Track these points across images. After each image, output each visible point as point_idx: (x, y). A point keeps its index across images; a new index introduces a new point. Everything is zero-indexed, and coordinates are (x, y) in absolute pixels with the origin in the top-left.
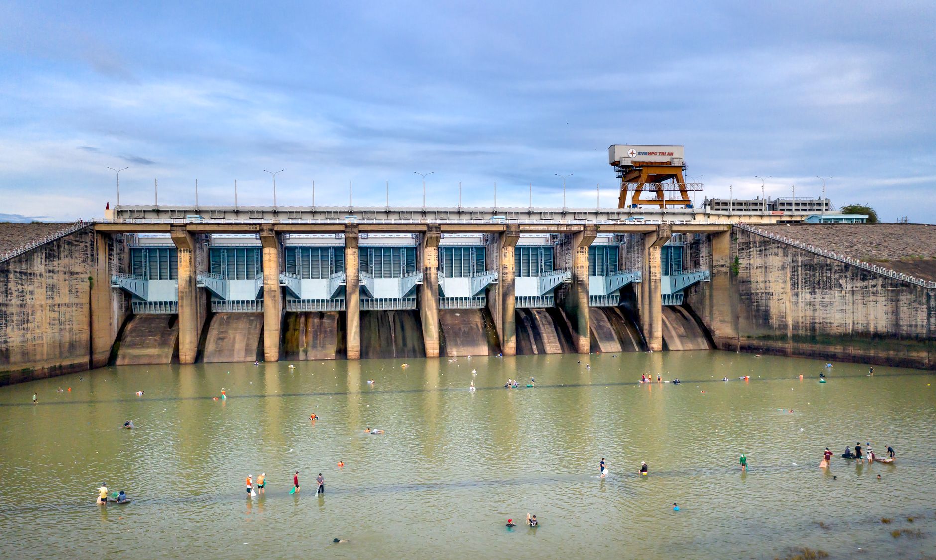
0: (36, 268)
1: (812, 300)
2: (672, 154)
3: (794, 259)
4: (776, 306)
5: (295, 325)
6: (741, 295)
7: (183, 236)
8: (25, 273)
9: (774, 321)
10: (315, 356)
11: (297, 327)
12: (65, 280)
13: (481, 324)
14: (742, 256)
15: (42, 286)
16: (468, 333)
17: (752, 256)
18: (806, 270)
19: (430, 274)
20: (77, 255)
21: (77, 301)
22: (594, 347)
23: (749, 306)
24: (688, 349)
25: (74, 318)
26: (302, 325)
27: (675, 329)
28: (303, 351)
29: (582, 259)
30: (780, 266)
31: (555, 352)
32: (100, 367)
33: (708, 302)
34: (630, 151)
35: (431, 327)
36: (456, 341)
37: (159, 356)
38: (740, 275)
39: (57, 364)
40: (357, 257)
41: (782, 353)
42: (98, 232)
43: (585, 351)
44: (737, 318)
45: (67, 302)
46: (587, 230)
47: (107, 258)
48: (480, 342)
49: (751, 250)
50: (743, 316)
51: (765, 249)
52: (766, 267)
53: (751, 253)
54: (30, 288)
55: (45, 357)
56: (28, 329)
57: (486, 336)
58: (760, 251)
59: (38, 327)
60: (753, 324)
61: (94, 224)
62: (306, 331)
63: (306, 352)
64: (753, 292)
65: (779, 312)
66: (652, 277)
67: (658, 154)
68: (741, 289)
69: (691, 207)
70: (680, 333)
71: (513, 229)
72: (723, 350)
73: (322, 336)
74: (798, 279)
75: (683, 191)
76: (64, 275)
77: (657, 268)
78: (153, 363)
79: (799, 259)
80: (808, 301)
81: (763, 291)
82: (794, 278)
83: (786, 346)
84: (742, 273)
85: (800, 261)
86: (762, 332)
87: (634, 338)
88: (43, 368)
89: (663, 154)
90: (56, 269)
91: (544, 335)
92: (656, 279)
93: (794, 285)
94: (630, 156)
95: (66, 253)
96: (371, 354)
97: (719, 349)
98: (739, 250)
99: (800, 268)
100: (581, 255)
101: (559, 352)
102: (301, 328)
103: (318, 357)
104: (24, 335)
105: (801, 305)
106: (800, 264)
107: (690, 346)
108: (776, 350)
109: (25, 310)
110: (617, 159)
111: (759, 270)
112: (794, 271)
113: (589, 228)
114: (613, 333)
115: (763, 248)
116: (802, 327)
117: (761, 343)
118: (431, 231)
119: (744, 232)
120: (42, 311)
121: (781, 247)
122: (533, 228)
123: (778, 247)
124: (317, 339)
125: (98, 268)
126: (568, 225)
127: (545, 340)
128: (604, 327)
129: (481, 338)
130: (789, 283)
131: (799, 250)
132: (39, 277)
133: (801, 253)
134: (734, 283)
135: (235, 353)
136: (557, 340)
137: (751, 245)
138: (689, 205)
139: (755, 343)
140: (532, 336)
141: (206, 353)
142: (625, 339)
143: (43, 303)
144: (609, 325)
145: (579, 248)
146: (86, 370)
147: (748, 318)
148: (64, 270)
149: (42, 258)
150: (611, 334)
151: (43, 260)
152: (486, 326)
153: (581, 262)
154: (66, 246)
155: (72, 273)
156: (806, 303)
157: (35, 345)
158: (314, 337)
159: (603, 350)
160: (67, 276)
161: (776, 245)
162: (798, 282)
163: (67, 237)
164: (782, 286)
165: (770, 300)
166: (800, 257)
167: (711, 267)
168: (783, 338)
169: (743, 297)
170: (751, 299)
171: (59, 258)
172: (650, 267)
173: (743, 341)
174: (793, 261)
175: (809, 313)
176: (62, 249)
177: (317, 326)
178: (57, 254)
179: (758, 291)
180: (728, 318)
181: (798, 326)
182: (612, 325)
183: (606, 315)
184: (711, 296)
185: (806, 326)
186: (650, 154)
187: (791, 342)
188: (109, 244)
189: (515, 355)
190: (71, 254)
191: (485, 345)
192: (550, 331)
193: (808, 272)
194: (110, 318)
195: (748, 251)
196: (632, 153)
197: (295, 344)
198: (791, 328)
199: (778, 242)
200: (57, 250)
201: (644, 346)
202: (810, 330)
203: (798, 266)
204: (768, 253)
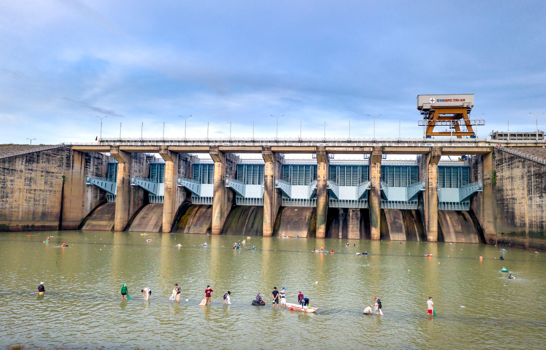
0: (17, 167)
1: (541, 203)
2: (464, 100)
3: (529, 170)
4: (519, 208)
5: (190, 212)
6: (497, 201)
7: (117, 152)
8: (8, 169)
9: (518, 221)
10: (193, 231)
11: (190, 213)
12: (42, 176)
13: (309, 217)
14: (498, 170)
15: (21, 177)
16: (297, 222)
17: (504, 170)
18: (537, 178)
19: (267, 180)
20: (54, 162)
21: (51, 189)
22: (384, 236)
23: (503, 209)
24: (461, 242)
25: (47, 199)
26: (194, 212)
27: (454, 226)
28: (188, 228)
29: (375, 172)
30: (521, 176)
31: (355, 238)
32: (71, 230)
33: (481, 208)
34: (431, 99)
35: (266, 216)
36: (287, 227)
37: (106, 226)
38: (497, 184)
39: (30, 224)
40: (220, 168)
41: (522, 247)
42: (74, 150)
43: (375, 238)
44: (496, 218)
45: (43, 188)
46: (374, 151)
47: (83, 167)
48: (303, 228)
49: (503, 165)
50: (499, 216)
51: (512, 164)
52: (512, 178)
53: (503, 167)
54: (12, 178)
55: (20, 218)
56: (7, 201)
57: (309, 224)
58: (509, 165)
59: (15, 201)
60: (505, 223)
61: (71, 146)
62: (195, 215)
63: (189, 228)
64: (504, 198)
65: (520, 213)
66: (430, 186)
67: (453, 100)
68: (498, 196)
69: (475, 137)
70: (457, 230)
71: (321, 149)
72: (489, 244)
73: (203, 219)
74: (531, 186)
75: (468, 125)
76: (41, 173)
77: (433, 180)
78: (102, 229)
79: (532, 169)
80: (538, 203)
81: (510, 197)
82: (529, 185)
83: (525, 240)
84: (498, 183)
85: (533, 171)
86: (510, 230)
87: (418, 231)
88: (17, 225)
89: (457, 100)
90: (35, 169)
91: (351, 226)
92: (432, 188)
93: (529, 191)
94: (431, 102)
95: (44, 160)
96: (228, 232)
97: (487, 244)
98: (497, 165)
99: (533, 177)
100: (374, 169)
101: (357, 238)
102: (193, 214)
103: (195, 232)
104: (2, 205)
105: (534, 207)
106: (533, 174)
107: (463, 240)
108: (519, 244)
109: (5, 190)
110: (420, 105)
111: (508, 180)
112: (529, 180)
113: (376, 149)
114: (403, 227)
115: (510, 163)
116: (535, 225)
117: (510, 239)
118: (264, 150)
119: (500, 151)
120: (20, 192)
121: (521, 161)
122: (335, 149)
123: (519, 161)
124: (199, 221)
125: (73, 171)
126: (361, 147)
127: (350, 229)
128: (398, 222)
129: (304, 226)
130: (526, 189)
131: (532, 162)
132: (19, 172)
133: (533, 165)
134: (494, 192)
135: (149, 226)
136: (358, 230)
137: (503, 161)
138: (473, 136)
139: (506, 238)
140: (341, 226)
141: (132, 226)
142: (411, 232)
143: (21, 187)
144: (401, 221)
145: (373, 164)
146: (55, 230)
147: (502, 219)
148: (42, 170)
149: (22, 162)
150: (401, 227)
151: (23, 163)
152: (311, 218)
153: (374, 174)
154: (45, 156)
155: (48, 172)
156: (537, 205)
157: (11, 211)
158: (197, 219)
159: (391, 239)
160: (44, 174)
161: (518, 160)
162: (531, 188)
163: (46, 151)
164: (522, 192)
165: (515, 203)
166: (532, 168)
167: (483, 180)
168: (523, 234)
169: (499, 202)
170: (503, 204)
171: (38, 162)
172: (428, 179)
173: (499, 237)
174: (528, 172)
175: (539, 214)
176: (41, 158)
177: (203, 213)
178: (36, 160)
179: (508, 197)
180: (491, 220)
181: (532, 225)
182: (404, 221)
183: (403, 214)
184: (483, 203)
185: (537, 224)
186: (446, 100)
187: (528, 237)
188: (86, 159)
189: (323, 238)
190: (48, 161)
191: (306, 230)
192: (355, 223)
193: (538, 180)
194: (83, 202)
195: (502, 166)
196: (432, 100)
197: (184, 224)
198: (528, 226)
199: (520, 157)
200: (36, 158)
201: (424, 237)
202: (540, 227)
203: (532, 175)
204: (513, 167)
